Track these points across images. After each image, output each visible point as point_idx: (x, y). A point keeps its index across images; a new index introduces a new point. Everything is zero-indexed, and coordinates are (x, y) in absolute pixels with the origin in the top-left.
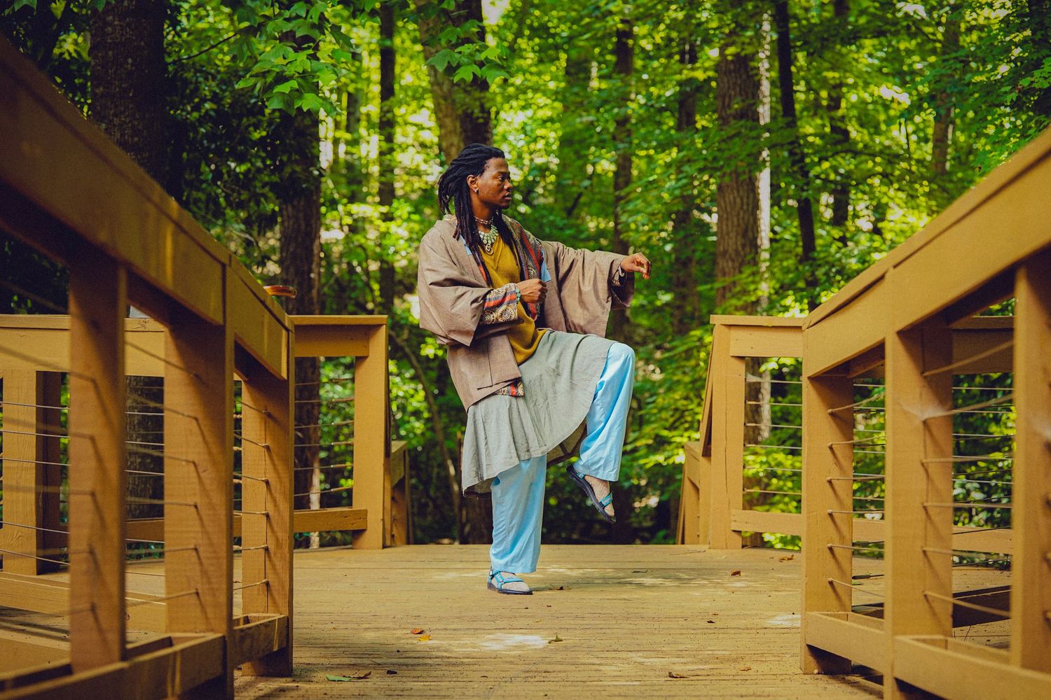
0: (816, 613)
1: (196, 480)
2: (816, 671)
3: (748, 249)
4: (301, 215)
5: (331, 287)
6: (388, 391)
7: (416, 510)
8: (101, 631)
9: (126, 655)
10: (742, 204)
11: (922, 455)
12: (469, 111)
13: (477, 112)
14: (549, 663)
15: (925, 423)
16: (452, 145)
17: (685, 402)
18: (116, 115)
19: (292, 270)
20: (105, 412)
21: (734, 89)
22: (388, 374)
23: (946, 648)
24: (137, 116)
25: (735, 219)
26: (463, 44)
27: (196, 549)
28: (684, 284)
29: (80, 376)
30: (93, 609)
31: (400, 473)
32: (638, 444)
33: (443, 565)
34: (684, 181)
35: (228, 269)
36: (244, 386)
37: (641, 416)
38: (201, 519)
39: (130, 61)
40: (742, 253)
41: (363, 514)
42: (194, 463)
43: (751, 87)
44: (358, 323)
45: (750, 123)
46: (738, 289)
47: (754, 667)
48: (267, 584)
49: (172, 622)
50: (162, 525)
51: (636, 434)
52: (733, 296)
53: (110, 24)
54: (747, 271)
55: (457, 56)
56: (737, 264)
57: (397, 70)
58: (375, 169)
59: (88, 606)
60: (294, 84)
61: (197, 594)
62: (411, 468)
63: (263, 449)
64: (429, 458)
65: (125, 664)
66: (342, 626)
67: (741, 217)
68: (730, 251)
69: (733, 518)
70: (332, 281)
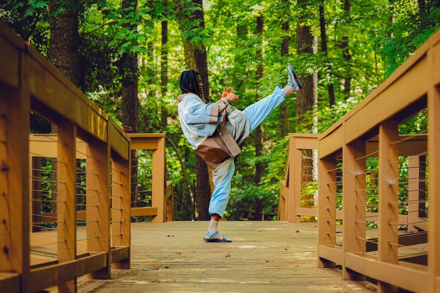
0: (322, 246)
1: (97, 197)
2: (323, 267)
3: (309, 103)
4: (130, 90)
5: (142, 118)
6: (165, 160)
7: (176, 208)
8: (68, 249)
9: (76, 257)
10: (306, 85)
11: (355, 188)
12: (197, 48)
13: (200, 49)
14: (225, 264)
15: (356, 176)
16: (190, 62)
17: (283, 165)
18: (60, 56)
19: (127, 112)
20: (69, 174)
21: (303, 39)
22: (165, 153)
23: (363, 256)
24: (68, 56)
25: (304, 91)
26: (194, 28)
27: (97, 222)
28: (284, 117)
29: (61, 163)
30: (66, 241)
31: (170, 193)
32: (265, 182)
33: (186, 229)
34: (283, 77)
35: (108, 122)
36: (112, 162)
37: (267, 170)
38: (99, 211)
39: (65, 34)
40: (306, 105)
41: (156, 210)
42: (97, 191)
43: (310, 39)
44: (153, 136)
45: (309, 54)
46: (304, 120)
47: (300, 265)
48: (121, 235)
49: (89, 247)
50: (85, 213)
51: (264, 177)
52: (303, 122)
53: (58, 20)
54: (308, 112)
55: (192, 33)
56: (304, 109)
57: (169, 28)
58: (160, 69)
59: (64, 241)
60: (129, 43)
61: (98, 237)
62: (174, 191)
63: (119, 186)
64: (181, 187)
65: (76, 261)
66: (148, 251)
67: (306, 90)
68: (302, 104)
69: (297, 211)
70: (142, 116)
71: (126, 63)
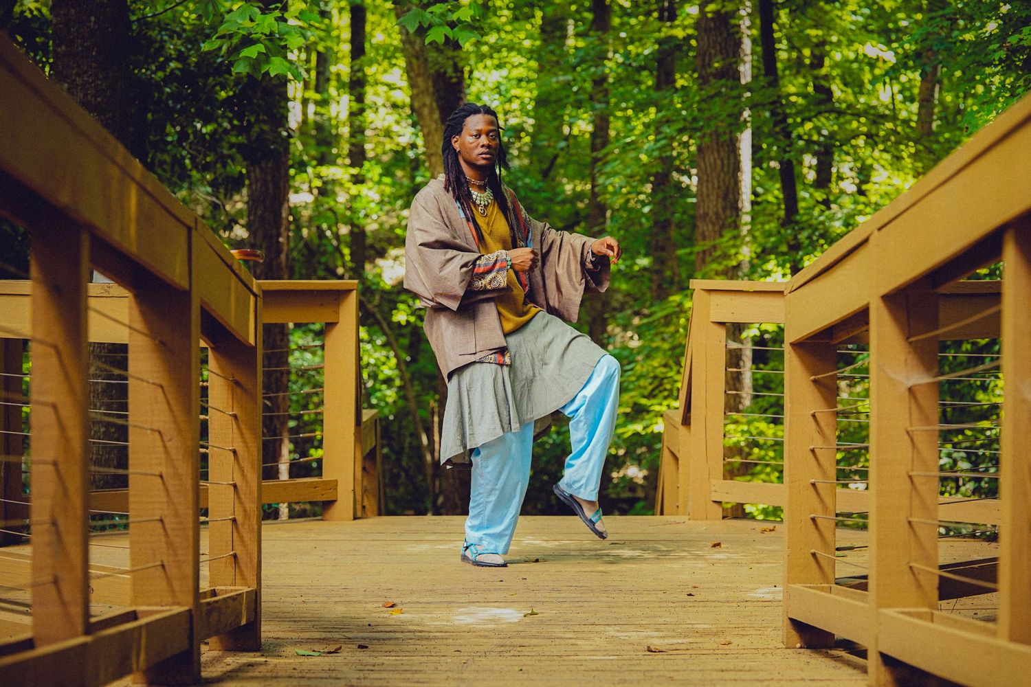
0: (798, 586)
1: (161, 449)
2: (798, 645)
3: (728, 212)
4: (269, 178)
5: (300, 251)
6: (359, 359)
7: (387, 481)
8: (63, 604)
9: (89, 628)
10: (723, 166)
11: (907, 423)
12: (442, 70)
13: (450, 72)
14: (524, 637)
15: (910, 390)
16: (424, 105)
17: (664, 370)
18: (78, 74)
19: (260, 234)
20: (68, 379)
21: (714, 48)
22: (359, 340)
23: (932, 621)
24: (100, 76)
25: (716, 182)
26: (434, 4)
27: (161, 520)
28: (663, 249)
29: (42, 342)
30: (56, 582)
31: (371, 442)
34: (663, 142)
35: (194, 232)
36: (210, 353)
38: (166, 489)
39: (93, 19)
40: (723, 216)
41: (334, 485)
42: (160, 432)
43: (732, 45)
44: (328, 288)
45: (730, 83)
46: (718, 253)
47: (735, 641)
48: (235, 556)
49: (137, 595)
50: (126, 496)
52: (714, 260)
54: (728, 234)
55: (429, 16)
56: (717, 228)
57: (368, 28)
58: (345, 131)
59: (50, 578)
60: (260, 48)
61: (163, 566)
62: (382, 437)
63: (230, 418)
64: (400, 427)
65: (88, 639)
66: (312, 599)
67: (721, 179)
68: (711, 214)
69: (713, 489)
70: (301, 245)
71: (255, 101)
